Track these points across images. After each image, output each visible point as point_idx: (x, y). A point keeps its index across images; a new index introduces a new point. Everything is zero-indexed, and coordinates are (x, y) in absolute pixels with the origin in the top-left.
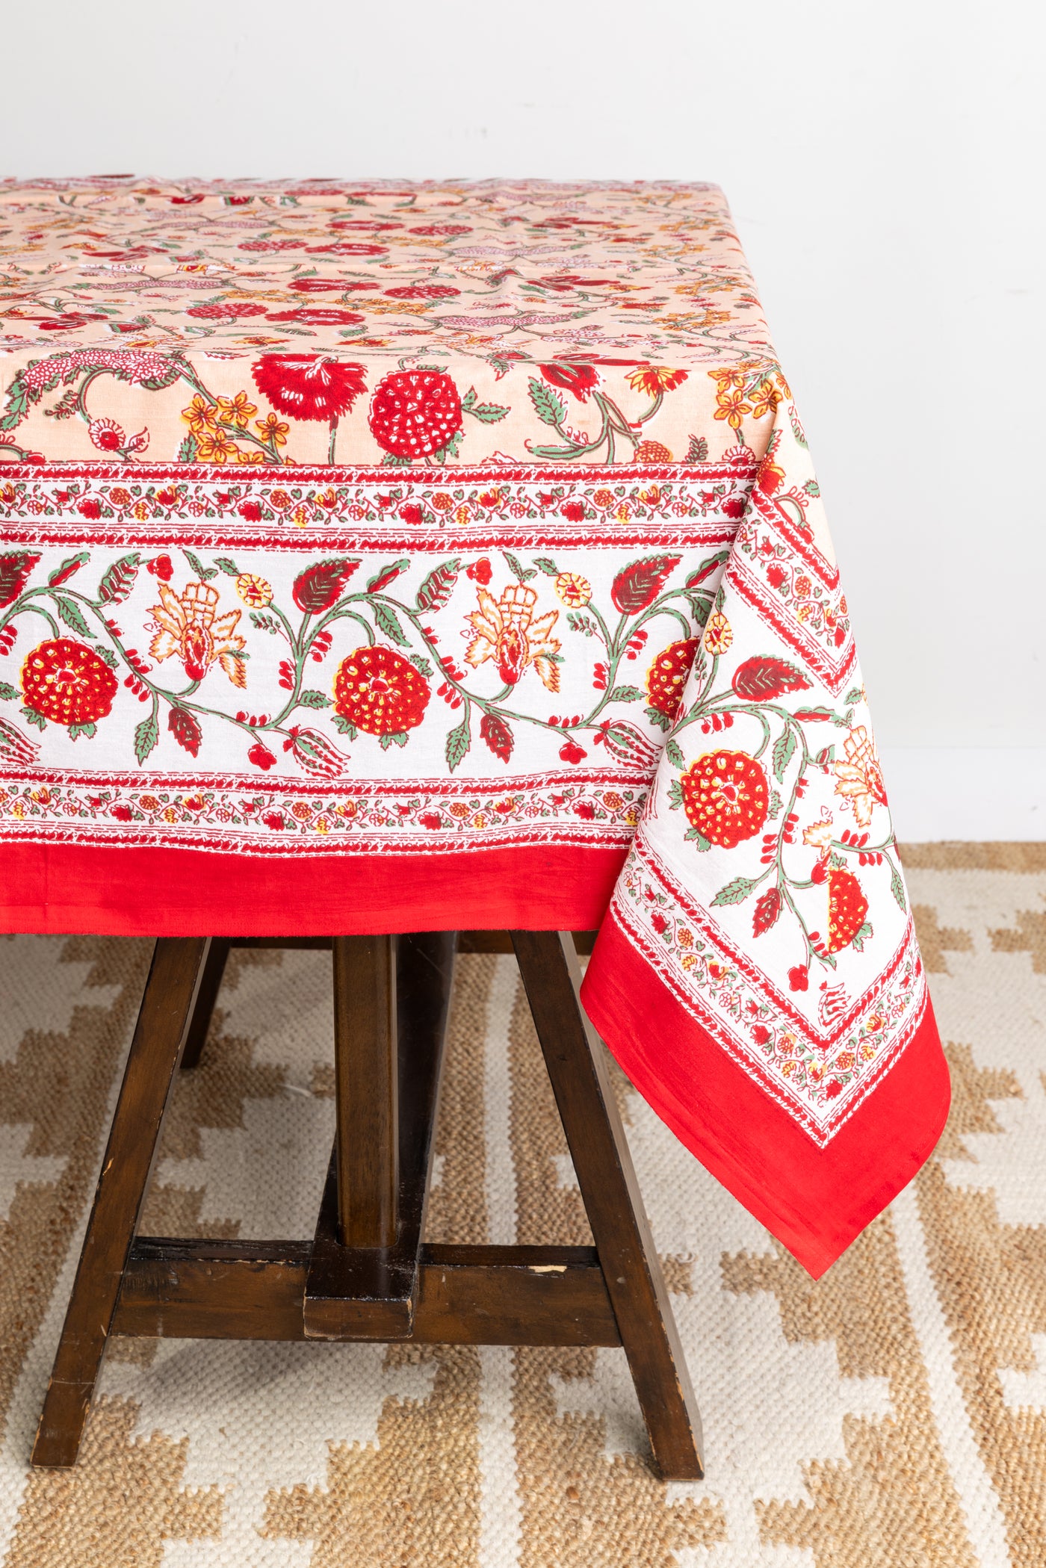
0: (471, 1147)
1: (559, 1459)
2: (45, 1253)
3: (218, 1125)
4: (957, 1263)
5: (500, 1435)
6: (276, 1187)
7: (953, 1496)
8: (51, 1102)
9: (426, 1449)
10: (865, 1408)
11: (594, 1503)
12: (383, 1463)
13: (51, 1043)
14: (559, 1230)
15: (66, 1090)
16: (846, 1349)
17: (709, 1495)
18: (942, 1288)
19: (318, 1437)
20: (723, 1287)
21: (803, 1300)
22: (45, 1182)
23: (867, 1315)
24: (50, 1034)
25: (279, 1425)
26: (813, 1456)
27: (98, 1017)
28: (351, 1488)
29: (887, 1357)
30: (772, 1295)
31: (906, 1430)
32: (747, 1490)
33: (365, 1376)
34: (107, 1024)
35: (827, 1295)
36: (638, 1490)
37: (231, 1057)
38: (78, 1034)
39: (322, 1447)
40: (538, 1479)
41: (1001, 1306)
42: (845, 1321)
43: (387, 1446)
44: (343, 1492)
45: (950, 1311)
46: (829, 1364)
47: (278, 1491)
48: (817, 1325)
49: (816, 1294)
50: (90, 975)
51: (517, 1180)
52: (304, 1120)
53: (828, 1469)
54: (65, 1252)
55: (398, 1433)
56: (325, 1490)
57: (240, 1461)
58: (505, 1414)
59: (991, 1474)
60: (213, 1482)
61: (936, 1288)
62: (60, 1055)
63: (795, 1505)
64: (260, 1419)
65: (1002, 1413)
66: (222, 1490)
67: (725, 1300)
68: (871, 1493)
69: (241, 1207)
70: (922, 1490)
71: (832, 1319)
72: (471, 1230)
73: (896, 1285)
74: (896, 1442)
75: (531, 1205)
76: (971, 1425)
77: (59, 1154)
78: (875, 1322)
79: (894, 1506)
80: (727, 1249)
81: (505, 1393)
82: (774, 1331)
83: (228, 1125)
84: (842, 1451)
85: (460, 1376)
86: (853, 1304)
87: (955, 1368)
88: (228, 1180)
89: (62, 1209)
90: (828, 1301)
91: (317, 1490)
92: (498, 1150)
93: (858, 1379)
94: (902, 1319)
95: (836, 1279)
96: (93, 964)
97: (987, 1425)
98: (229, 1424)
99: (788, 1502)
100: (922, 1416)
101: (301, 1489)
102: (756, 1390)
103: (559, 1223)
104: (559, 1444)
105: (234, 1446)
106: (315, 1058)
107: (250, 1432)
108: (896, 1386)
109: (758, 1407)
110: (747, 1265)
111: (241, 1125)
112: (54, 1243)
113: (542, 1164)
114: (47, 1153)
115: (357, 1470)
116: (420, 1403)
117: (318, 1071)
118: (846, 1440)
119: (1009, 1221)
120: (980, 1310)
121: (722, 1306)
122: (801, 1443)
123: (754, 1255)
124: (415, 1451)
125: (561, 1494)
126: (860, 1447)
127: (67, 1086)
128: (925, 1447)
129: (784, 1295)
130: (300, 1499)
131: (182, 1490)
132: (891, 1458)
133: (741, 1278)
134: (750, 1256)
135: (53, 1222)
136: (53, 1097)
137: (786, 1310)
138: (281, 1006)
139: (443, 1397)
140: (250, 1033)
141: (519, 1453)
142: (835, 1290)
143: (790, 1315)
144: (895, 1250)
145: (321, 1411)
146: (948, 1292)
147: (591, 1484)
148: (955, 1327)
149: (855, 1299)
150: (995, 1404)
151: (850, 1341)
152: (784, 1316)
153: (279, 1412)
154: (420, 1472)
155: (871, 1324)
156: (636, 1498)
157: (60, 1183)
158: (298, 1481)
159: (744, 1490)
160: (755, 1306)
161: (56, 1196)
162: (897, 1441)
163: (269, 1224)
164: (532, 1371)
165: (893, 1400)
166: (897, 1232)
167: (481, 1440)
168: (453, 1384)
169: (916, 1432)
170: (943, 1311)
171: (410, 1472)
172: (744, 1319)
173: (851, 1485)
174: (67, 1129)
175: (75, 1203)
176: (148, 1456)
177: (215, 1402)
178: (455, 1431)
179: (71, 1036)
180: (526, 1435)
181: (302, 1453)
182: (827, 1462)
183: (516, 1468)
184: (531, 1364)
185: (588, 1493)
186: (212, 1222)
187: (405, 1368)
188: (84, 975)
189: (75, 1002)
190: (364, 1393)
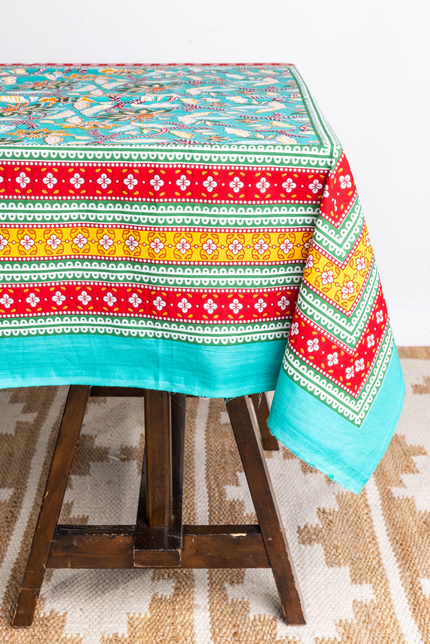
0: (189, 482)
1: (230, 619)
2: (4, 531)
3: (79, 474)
4: (399, 535)
5: (203, 614)
6: (104, 501)
7: (401, 635)
8: (6, 465)
9: (171, 618)
10: (362, 597)
11: (245, 639)
12: (152, 623)
13: (7, 438)
14: (227, 518)
15: (13, 459)
16: (353, 571)
17: (295, 635)
18: (394, 546)
19: (123, 611)
20: (299, 543)
21: (334, 548)
22: (3, 500)
23: (362, 555)
24: (6, 434)
25: (106, 607)
26: (340, 618)
27: (27, 427)
28: (138, 634)
29: (371, 575)
30: (320, 545)
31: (380, 606)
33: (144, 584)
34: (31, 430)
35: (344, 545)
36: (265, 633)
37: (85, 444)
38: (18, 434)
39: (125, 616)
40: (220, 630)
41: (420, 553)
42: (353, 557)
43: (153, 616)
44: (134, 636)
45: (398, 556)
46: (346, 578)
47: (106, 637)
48: (340, 559)
49: (340, 545)
50: (23, 409)
51: (209, 496)
52: (116, 471)
53: (347, 624)
54: (12, 531)
55: (158, 610)
56: (127, 636)
57: (89, 623)
58: (205, 604)
59: (418, 625)
60: (78, 632)
61: (391, 545)
62: (11, 444)
63: (333, 639)
64: (98, 604)
65: (422, 597)
66: (81, 636)
67: (300, 548)
68: (366, 634)
69: (89, 510)
70: (388, 632)
71: (347, 556)
72: (189, 519)
73: (374, 542)
75: (215, 508)
76: (408, 603)
77: (10, 487)
78: (366, 559)
79: (376, 639)
80: (300, 524)
81: (205, 593)
82: (322, 562)
83: (83, 474)
84: (352, 616)
85: (186, 586)
86: (355, 550)
87: (401, 579)
88: (83, 498)
89: (11, 511)
90: (345, 549)
91: (123, 636)
92: (200, 483)
93: (359, 585)
94: (377, 558)
95: (348, 539)
96: (25, 404)
97: (415, 603)
98: (85, 606)
99: (329, 638)
100: (387, 600)
101: (116, 635)
102: (315, 589)
103: (227, 515)
104: (230, 612)
105: (87, 616)
106: (121, 444)
107: (94, 610)
108: (376, 587)
109: (316, 596)
110: (309, 531)
111: (89, 474)
112: (8, 526)
113: (219, 490)
114: (4, 487)
115: (140, 626)
116: (168, 597)
117: (123, 449)
118: (354, 610)
119: (421, 509)
120: (411, 555)
121: (299, 551)
122: (334, 612)
123: (311, 526)
124: (166, 618)
125: (231, 636)
126: (360, 614)
127: (13, 457)
128: (389, 613)
129: (326, 545)
130: (116, 640)
131: (64, 636)
132: (374, 618)
133: (306, 537)
135: (7, 517)
136: (7, 462)
137: (327, 553)
138: (107, 421)
139: (178, 595)
140: (93, 433)
141: (212, 619)
142: (348, 543)
143: (328, 554)
144: (373, 526)
145: (124, 599)
146: (397, 548)
147: (244, 630)
148: (400, 563)
149: (356, 547)
150: (419, 594)
151: (355, 567)
152: (326, 555)
153: (106, 601)
154: (168, 628)
155: (364, 559)
156: (263, 636)
157: (10, 500)
158: (115, 632)
159: (311, 633)
160: (313, 551)
161: (8, 506)
162: (377, 610)
163: (101, 518)
164: (217, 582)
165: (374, 593)
166: (373, 519)
167: (195, 618)
168: (183, 590)
169: (384, 607)
170: (395, 556)
171: (164, 628)
172: (308, 557)
173: (357, 630)
174: (13, 476)
175: (17, 509)
176: (49, 621)
177: (79, 596)
178: (184, 612)
179: (15, 435)
180: (215, 611)
181: (116, 619)
182: (346, 620)
183: (210, 627)
184: (216, 579)
185: (243, 635)
186: (76, 517)
187: (161, 581)
188: (21, 409)
189: (17, 419)
190: (144, 592)
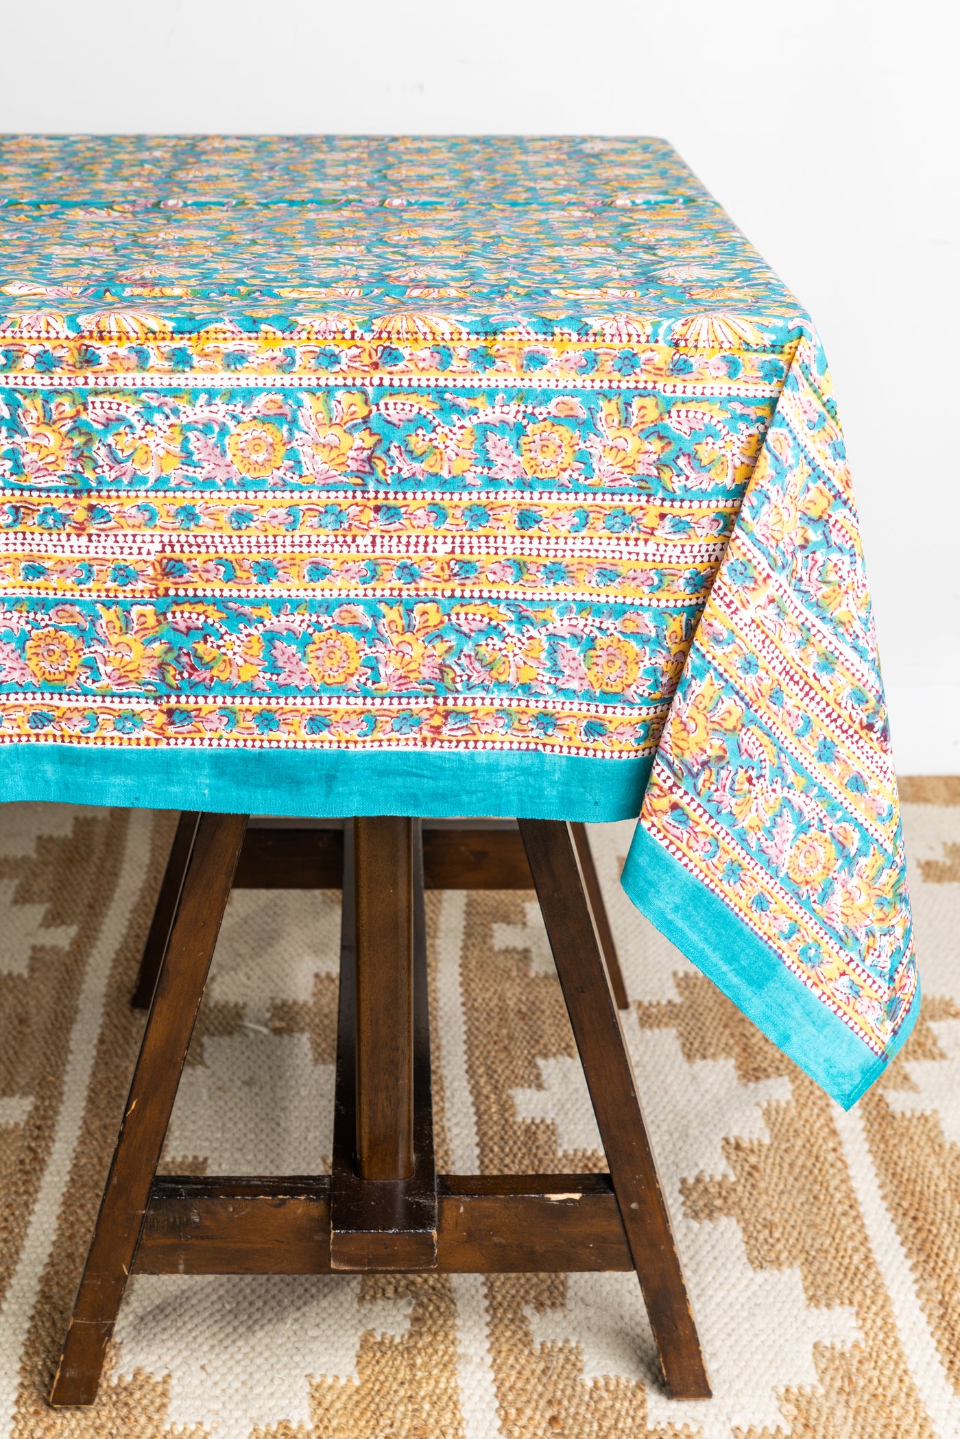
1: (540, 1388)
2: (16, 1193)
4: (909, 1197)
5: (479, 1375)
6: (241, 1125)
7: (925, 1419)
8: (13, 1043)
9: (406, 1386)
10: (834, 1336)
11: (576, 1430)
12: (363, 1398)
13: (11, 984)
14: (520, 1163)
15: (28, 1031)
16: (810, 1278)
17: (688, 1421)
18: (899, 1221)
19: (298, 1371)
20: (685, 1215)
21: (765, 1226)
22: (12, 1123)
23: (828, 1242)
24: (10, 975)
25: (259, 1361)
26: (786, 1382)
27: (55, 957)
28: (334, 1423)
29: (852, 1288)
30: (734, 1220)
31: (874, 1355)
32: (724, 1418)
33: (341, 1310)
34: (65, 964)
35: (786, 1221)
36: (619, 1414)
38: (36, 975)
39: (302, 1381)
40: (520, 1411)
42: (807, 1247)
43: (367, 1381)
44: (326, 1428)
45: (910, 1245)
46: (795, 1294)
47: (263, 1428)
48: (780, 1252)
49: (777, 1220)
50: (45, 918)
51: (477, 1113)
52: (263, 1057)
53: (802, 1395)
54: (36, 1191)
55: (377, 1369)
56: (309, 1426)
57: (223, 1399)
58: (483, 1353)
60: (199, 1419)
61: (893, 1221)
62: (21, 996)
63: (772, 1430)
64: (239, 1356)
66: (207, 1428)
67: (688, 1228)
68: (845, 1418)
69: (207, 1144)
70: (895, 1414)
71: (794, 1246)
73: (853, 1213)
74: (866, 1366)
75: (491, 1138)
76: (937, 1349)
77: (25, 1094)
78: (837, 1250)
79: (869, 1430)
80: (685, 1175)
81: (481, 1330)
82: (739, 1258)
84: (813, 1377)
85: (436, 1314)
86: (813, 1231)
87: (918, 1296)
88: (193, 1118)
89: (30, 1148)
90: (789, 1228)
91: (301, 1427)
92: (456, 1084)
93: (824, 1309)
94: (863, 1249)
95: (794, 1206)
96: (48, 905)
97: (953, 1348)
98: (210, 1361)
99: (765, 1428)
100: (890, 1342)
101: (285, 1425)
102: (726, 1319)
103: (520, 1155)
104: (538, 1372)
105: (216, 1383)
106: (272, 995)
107: (231, 1368)
108: (863, 1314)
109: (729, 1335)
110: (706, 1190)
111: (202, 1063)
112: (25, 1182)
113: (500, 1098)
114: (13, 1094)
115: (338, 1405)
116: (397, 1340)
117: (275, 1008)
118: (817, 1366)
119: (954, 1139)
120: (938, 1242)
121: (685, 1235)
122: (773, 1370)
123: (712, 1177)
124: (395, 1387)
125: (544, 1425)
126: (830, 1373)
127: (28, 1026)
128: (894, 1371)
129: (746, 1221)
130: (285, 1434)
131: (167, 1427)
132: (861, 1383)
133: (701, 1203)
134: (707, 1179)
135: (22, 1162)
136: (15, 1038)
137: (749, 1237)
139: (421, 1335)
141: (498, 1388)
142: (794, 1216)
143: (752, 1242)
144: (848, 1177)
145: (299, 1345)
146: (905, 1227)
147: (572, 1410)
148: (914, 1260)
149: (814, 1226)
151: (814, 1269)
152: (747, 1243)
153: (258, 1349)
154: (402, 1408)
155: (833, 1251)
156: (617, 1421)
157: (27, 1123)
158: (282, 1417)
159: (722, 1418)
160: (717, 1235)
161: (24, 1136)
162: (868, 1366)
163: (236, 1161)
164: (505, 1304)
165: (861, 1328)
166: (849, 1161)
167: (461, 1384)
168: (430, 1322)
169: (884, 1357)
170: (902, 1244)
171: (392, 1408)
172: (708, 1247)
173: (825, 1411)
174: (31, 1070)
175: (43, 1144)
176: (131, 1394)
177: (195, 1338)
178: (435, 1372)
179: (30, 977)
180: (504, 1368)
181: (283, 1389)
182: (800, 1388)
183: (497, 1404)
184: (504, 1297)
185: (570, 1421)
186: (179, 1159)
187: (380, 1303)
188: (39, 918)
189: (32, 941)
190: (341, 1327)
